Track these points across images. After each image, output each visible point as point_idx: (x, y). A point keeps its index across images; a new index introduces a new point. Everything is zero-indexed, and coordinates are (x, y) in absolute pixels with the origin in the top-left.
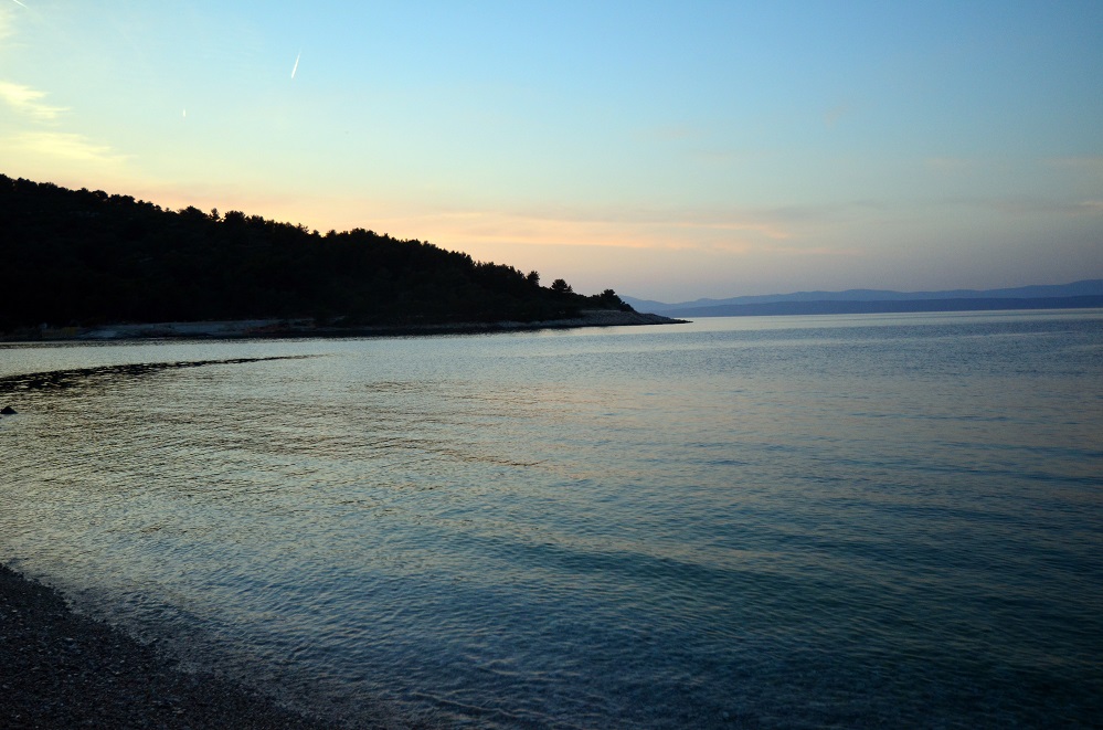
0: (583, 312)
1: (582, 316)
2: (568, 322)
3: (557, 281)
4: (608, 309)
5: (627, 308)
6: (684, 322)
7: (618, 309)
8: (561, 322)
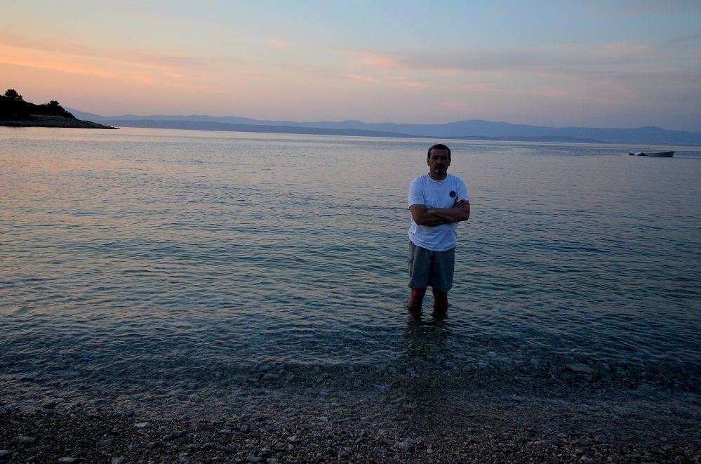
0: (33, 115)
1: (32, 119)
2: (20, 122)
3: (9, 91)
4: (53, 115)
5: (69, 116)
6: (113, 128)
7: (62, 115)
8: (14, 122)
